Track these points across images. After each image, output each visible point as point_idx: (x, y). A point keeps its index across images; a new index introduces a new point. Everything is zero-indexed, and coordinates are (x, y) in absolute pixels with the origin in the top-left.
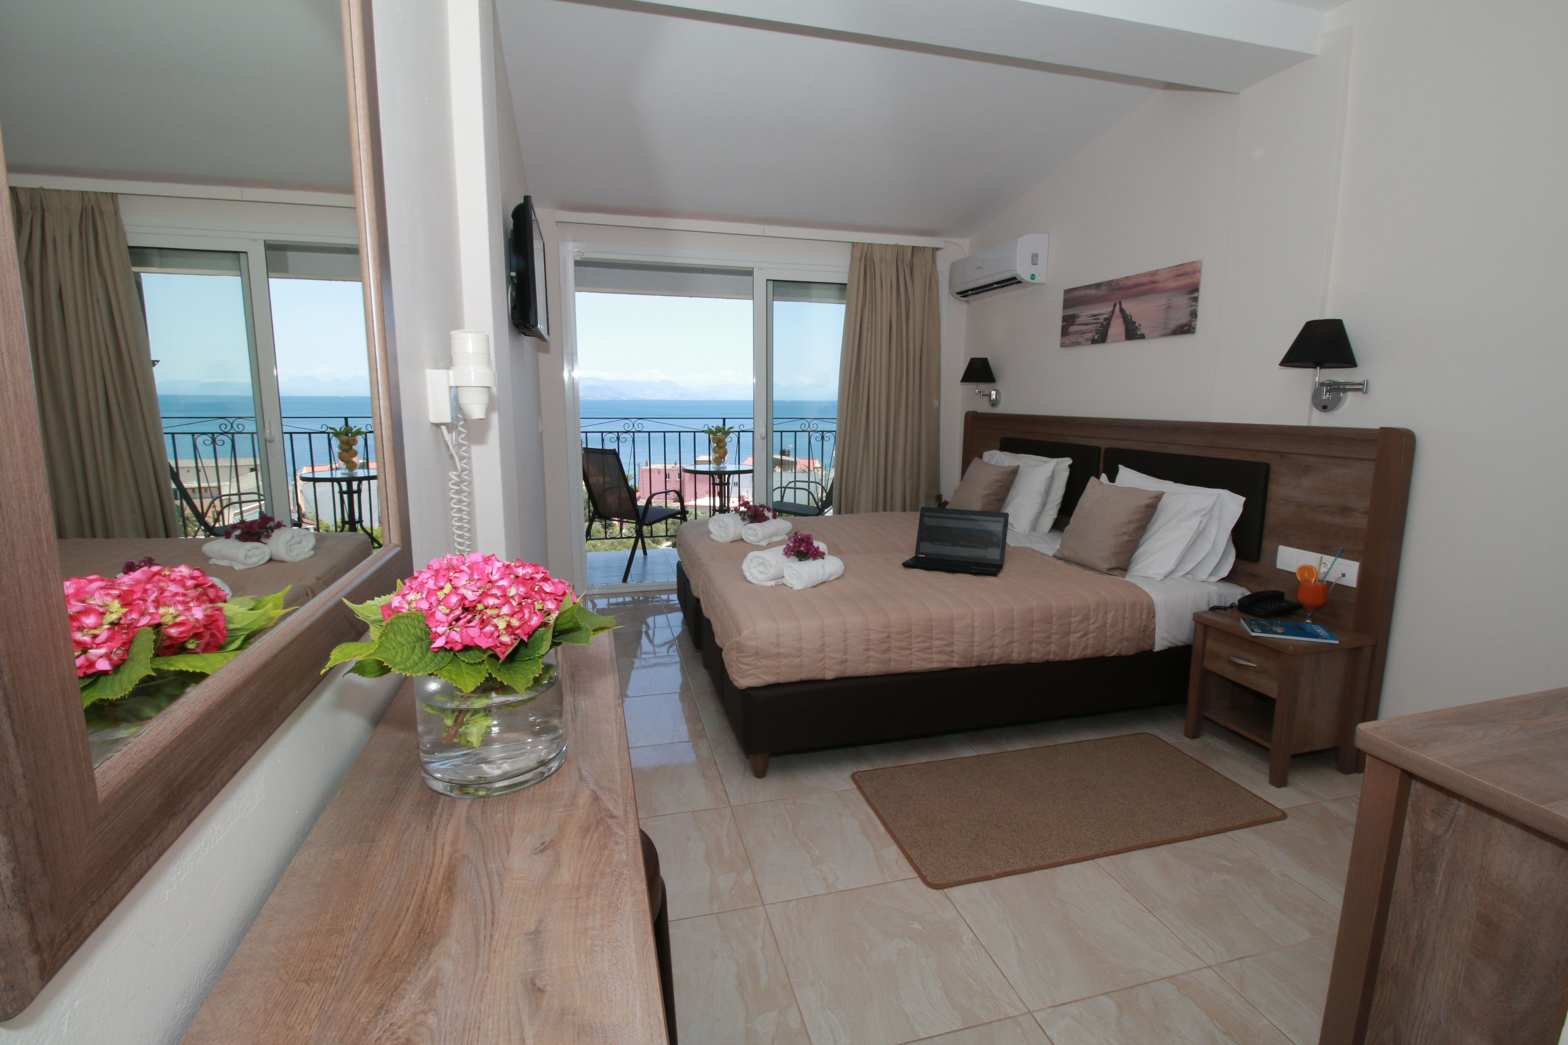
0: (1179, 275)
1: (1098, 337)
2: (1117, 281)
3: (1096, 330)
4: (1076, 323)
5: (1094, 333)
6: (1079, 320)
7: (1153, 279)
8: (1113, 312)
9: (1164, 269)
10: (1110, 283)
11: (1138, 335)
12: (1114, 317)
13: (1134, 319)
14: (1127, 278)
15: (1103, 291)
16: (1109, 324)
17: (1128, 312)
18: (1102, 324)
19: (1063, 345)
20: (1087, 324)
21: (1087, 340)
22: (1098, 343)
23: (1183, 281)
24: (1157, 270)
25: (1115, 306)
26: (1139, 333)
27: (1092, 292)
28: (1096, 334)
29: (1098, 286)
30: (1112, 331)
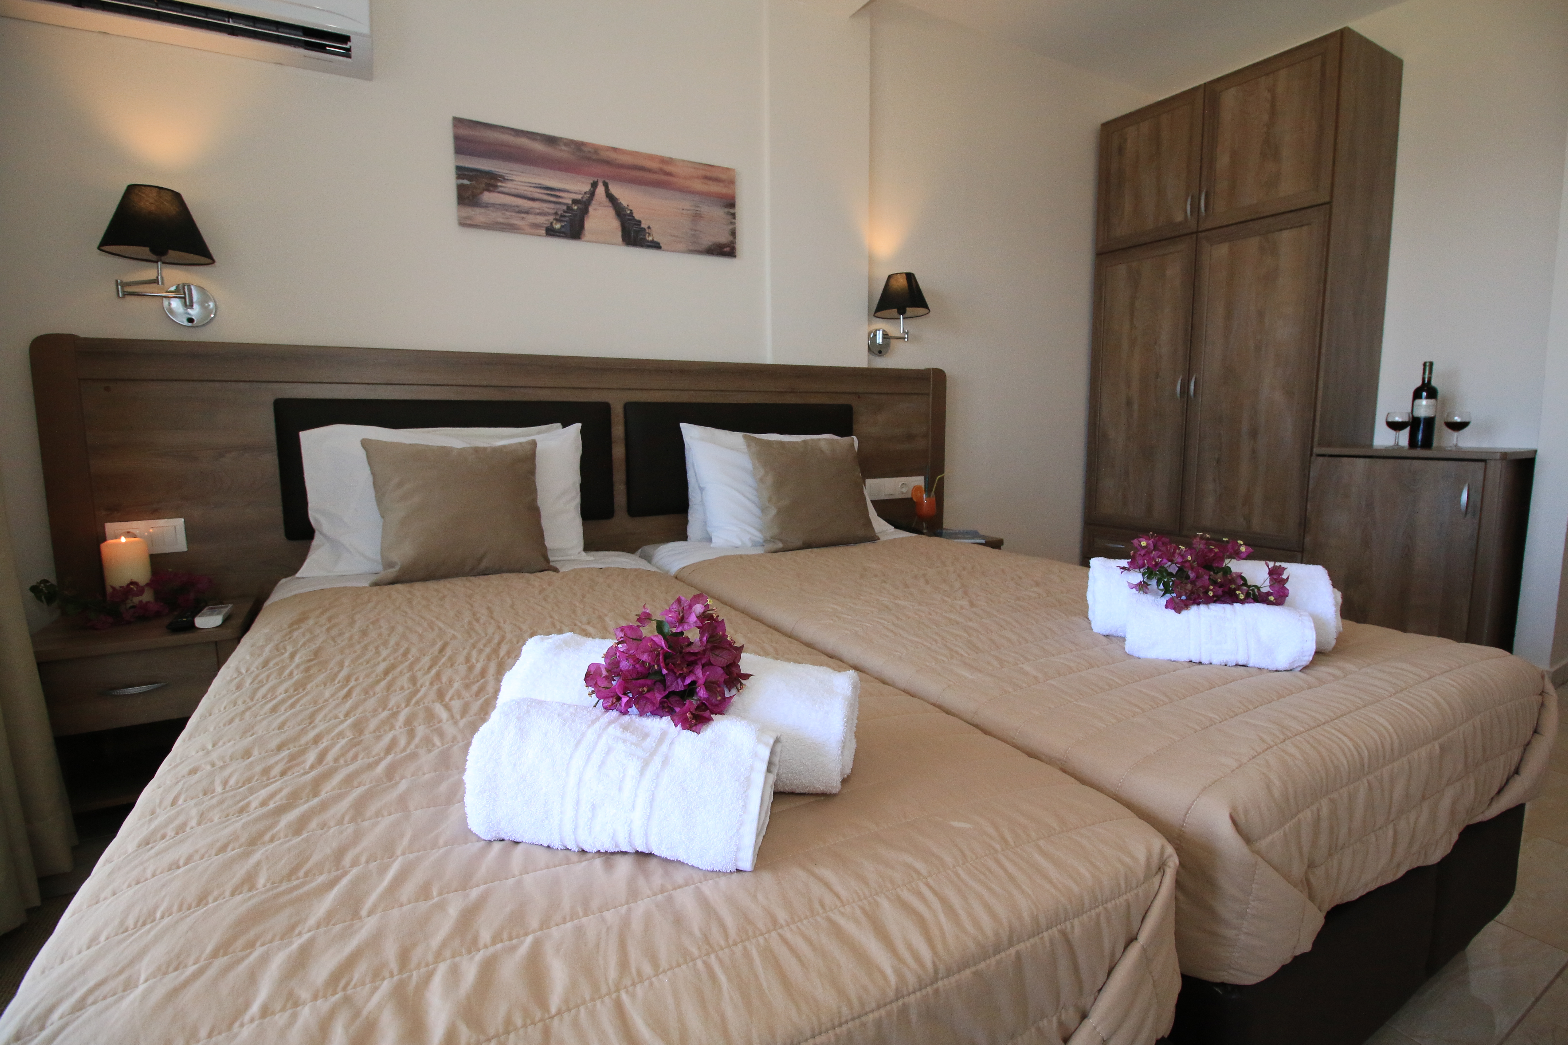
0: (706, 178)
1: (562, 227)
2: (596, 149)
3: (556, 214)
4: (500, 189)
5: (551, 218)
6: (509, 186)
7: (667, 168)
8: (592, 194)
9: (684, 161)
10: (578, 146)
11: (648, 241)
12: (593, 202)
13: (637, 216)
14: (615, 149)
15: (562, 153)
16: (585, 211)
17: (624, 203)
18: (569, 208)
19: (465, 223)
20: (533, 199)
21: (537, 226)
22: (563, 237)
23: (714, 188)
24: (671, 158)
25: (594, 185)
26: (650, 239)
27: (539, 147)
28: (557, 220)
29: (551, 140)
30: (589, 224)
